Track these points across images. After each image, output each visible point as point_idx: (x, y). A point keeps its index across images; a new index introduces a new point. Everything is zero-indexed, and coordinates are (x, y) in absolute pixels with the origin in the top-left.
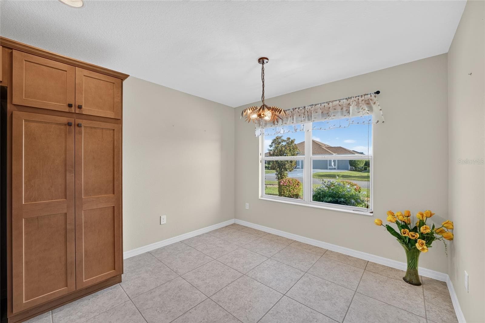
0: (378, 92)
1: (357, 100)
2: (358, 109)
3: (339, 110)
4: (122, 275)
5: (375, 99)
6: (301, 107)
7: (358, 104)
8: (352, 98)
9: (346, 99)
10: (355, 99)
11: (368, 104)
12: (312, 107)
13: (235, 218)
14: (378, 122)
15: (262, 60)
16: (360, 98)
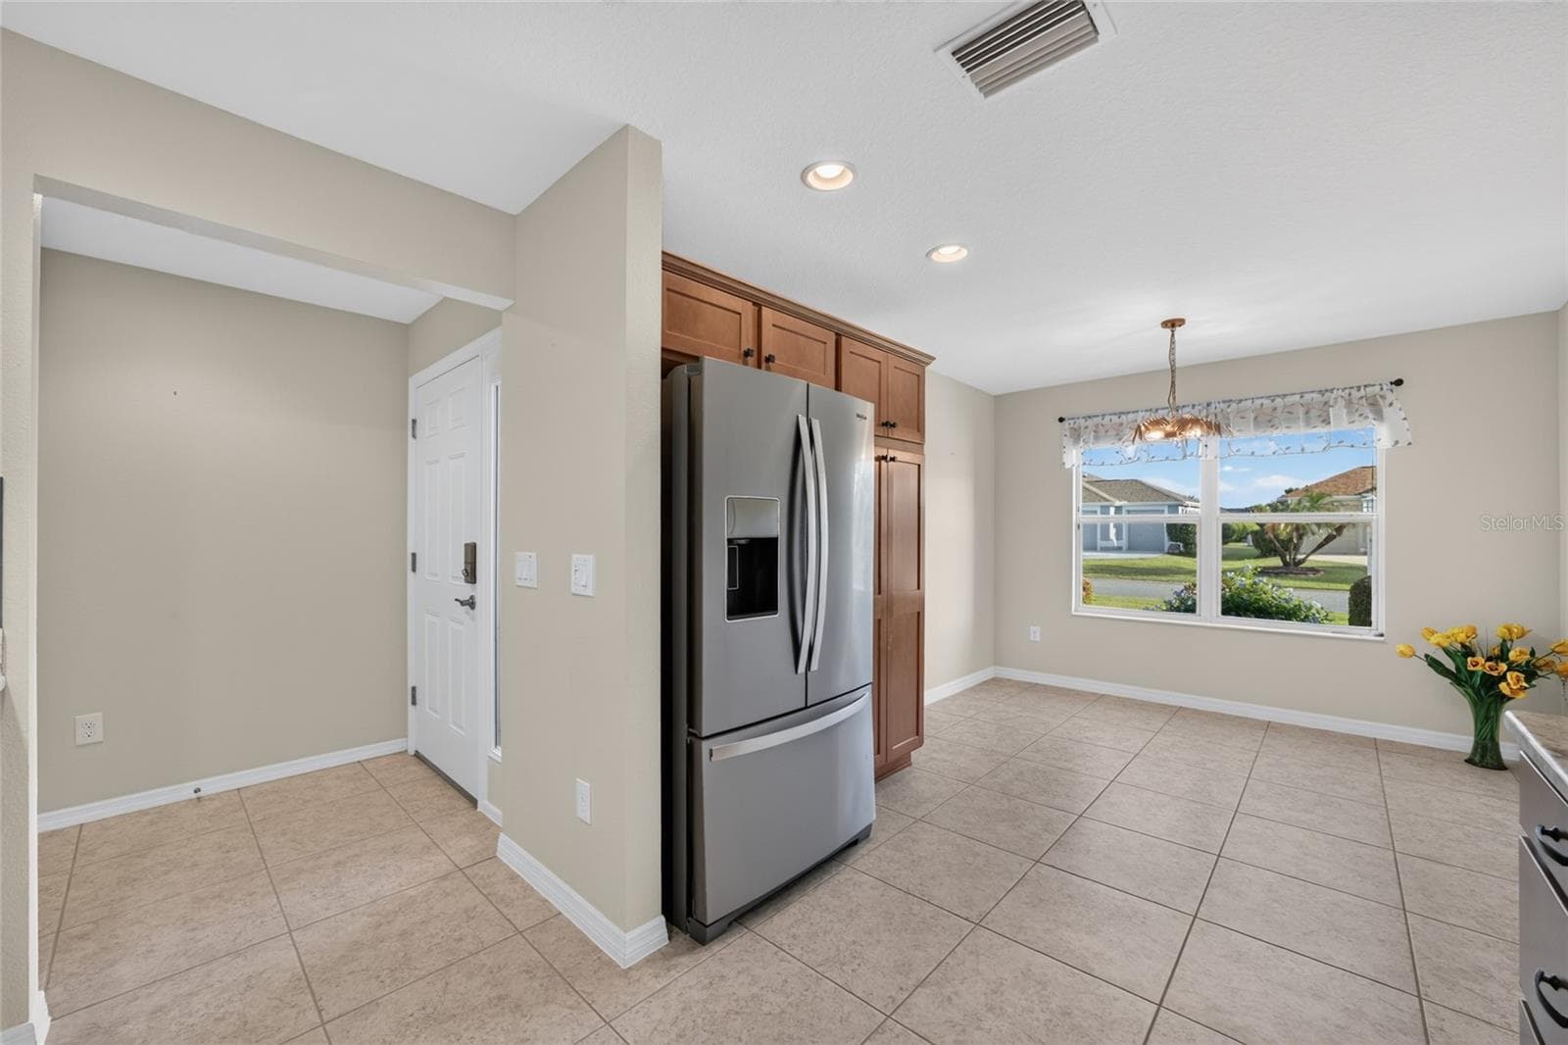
0: (1399, 382)
1: (1347, 396)
2: (1350, 413)
3: (1301, 416)
4: (912, 753)
5: (1390, 397)
6: (1199, 405)
7: (1349, 403)
8: (1335, 391)
9: (1320, 391)
10: (1343, 394)
11: (1372, 404)
12: (1229, 407)
13: (996, 663)
14: (1397, 442)
15: (1172, 324)
16: (1354, 392)
